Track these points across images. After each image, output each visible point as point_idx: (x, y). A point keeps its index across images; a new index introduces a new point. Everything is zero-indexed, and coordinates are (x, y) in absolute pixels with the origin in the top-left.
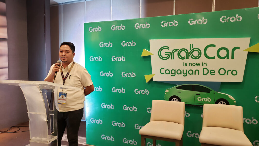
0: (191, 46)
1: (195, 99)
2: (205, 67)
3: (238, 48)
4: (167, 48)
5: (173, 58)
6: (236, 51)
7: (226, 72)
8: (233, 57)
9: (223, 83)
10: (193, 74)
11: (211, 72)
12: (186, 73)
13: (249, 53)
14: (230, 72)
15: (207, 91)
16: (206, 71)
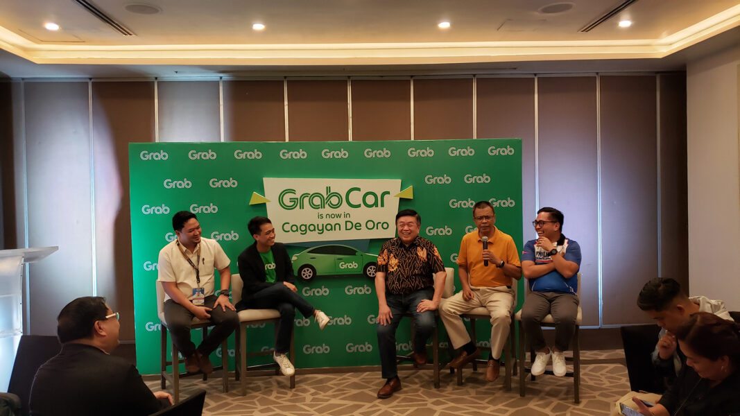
0: (328, 189)
1: (336, 265)
2: (348, 219)
3: (388, 193)
4: (292, 191)
5: (302, 207)
6: (386, 197)
7: (376, 225)
8: (382, 205)
9: (372, 240)
10: (331, 229)
11: (355, 226)
12: (323, 229)
13: (401, 200)
14: (380, 225)
15: (352, 253)
16: (349, 225)
